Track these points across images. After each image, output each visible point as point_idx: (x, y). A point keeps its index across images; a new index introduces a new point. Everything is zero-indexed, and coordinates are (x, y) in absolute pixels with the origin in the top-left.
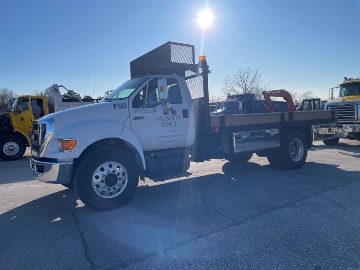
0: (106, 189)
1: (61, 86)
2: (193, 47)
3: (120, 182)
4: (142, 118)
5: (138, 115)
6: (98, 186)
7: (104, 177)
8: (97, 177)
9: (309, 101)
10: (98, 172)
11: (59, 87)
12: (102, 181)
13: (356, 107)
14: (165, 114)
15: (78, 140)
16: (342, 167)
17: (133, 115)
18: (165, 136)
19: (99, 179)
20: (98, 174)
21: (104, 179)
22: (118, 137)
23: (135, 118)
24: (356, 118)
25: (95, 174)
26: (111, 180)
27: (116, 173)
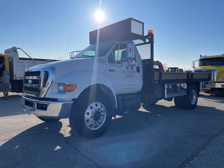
0: (93, 123)
1: (19, 48)
2: (143, 23)
3: (102, 117)
4: (114, 71)
5: (112, 68)
6: (88, 121)
7: (93, 114)
8: (88, 114)
9: (172, 68)
10: (89, 110)
11: (17, 48)
12: (92, 117)
13: (213, 73)
14: (127, 68)
15: (77, 85)
16: (217, 108)
17: (109, 68)
18: (126, 85)
19: (90, 116)
20: (88, 112)
21: (93, 115)
22: (103, 84)
23: (110, 70)
24: (212, 79)
25: (87, 112)
26: (97, 116)
27: (100, 111)
